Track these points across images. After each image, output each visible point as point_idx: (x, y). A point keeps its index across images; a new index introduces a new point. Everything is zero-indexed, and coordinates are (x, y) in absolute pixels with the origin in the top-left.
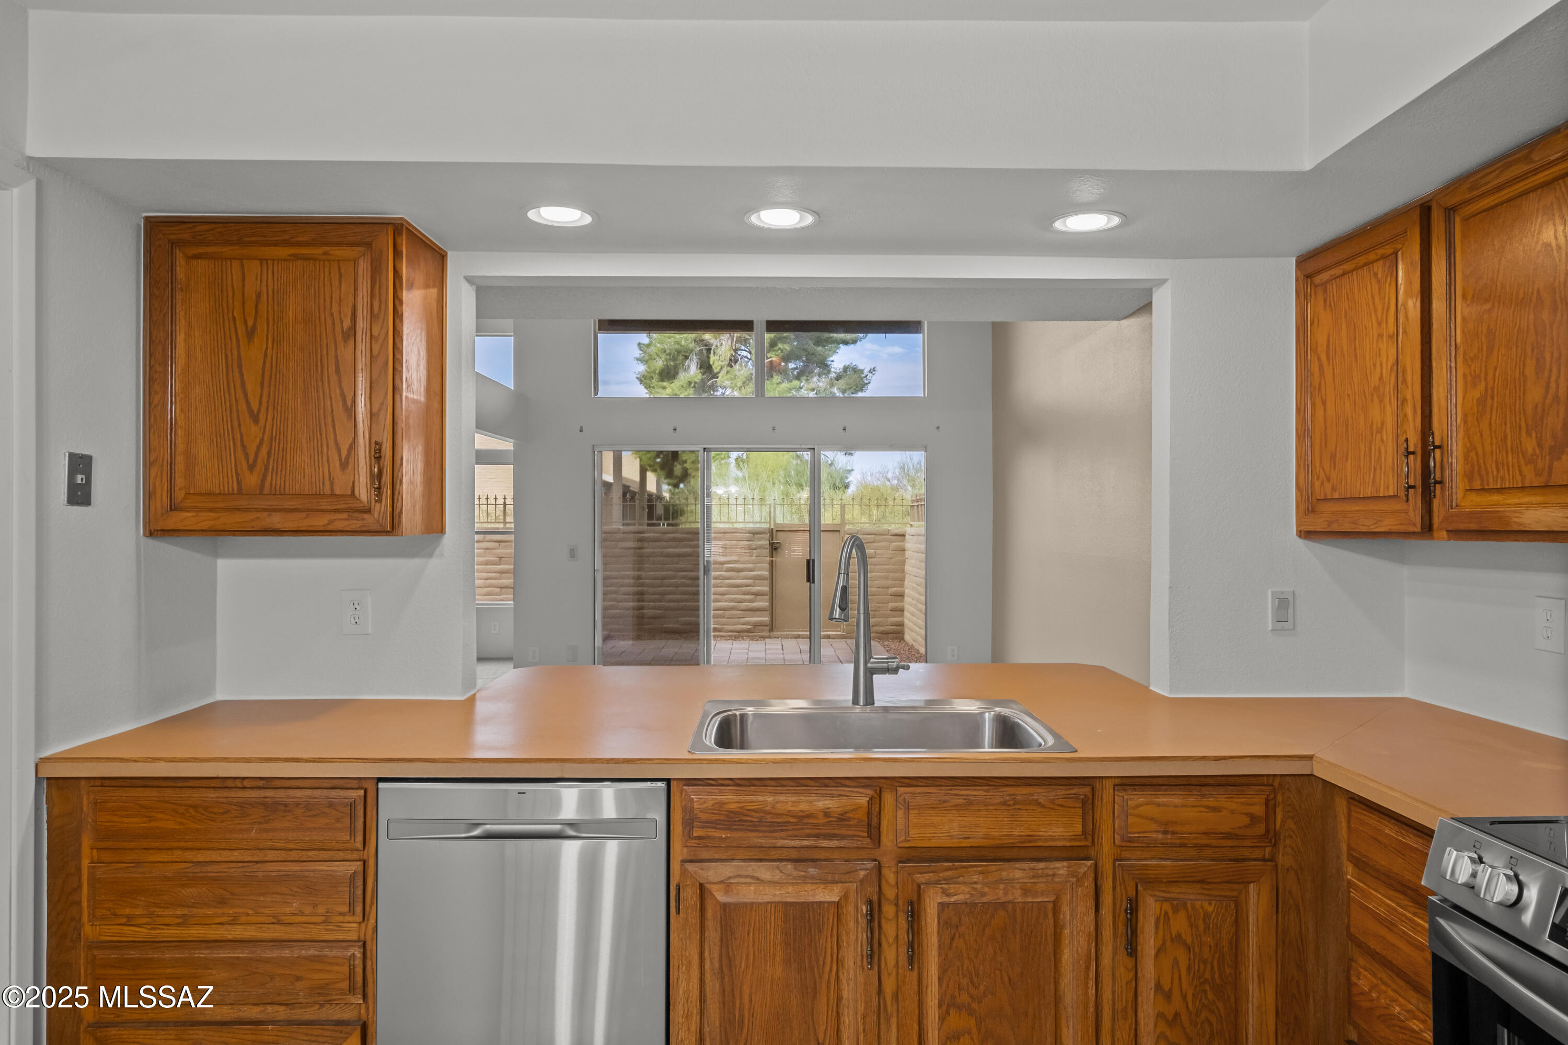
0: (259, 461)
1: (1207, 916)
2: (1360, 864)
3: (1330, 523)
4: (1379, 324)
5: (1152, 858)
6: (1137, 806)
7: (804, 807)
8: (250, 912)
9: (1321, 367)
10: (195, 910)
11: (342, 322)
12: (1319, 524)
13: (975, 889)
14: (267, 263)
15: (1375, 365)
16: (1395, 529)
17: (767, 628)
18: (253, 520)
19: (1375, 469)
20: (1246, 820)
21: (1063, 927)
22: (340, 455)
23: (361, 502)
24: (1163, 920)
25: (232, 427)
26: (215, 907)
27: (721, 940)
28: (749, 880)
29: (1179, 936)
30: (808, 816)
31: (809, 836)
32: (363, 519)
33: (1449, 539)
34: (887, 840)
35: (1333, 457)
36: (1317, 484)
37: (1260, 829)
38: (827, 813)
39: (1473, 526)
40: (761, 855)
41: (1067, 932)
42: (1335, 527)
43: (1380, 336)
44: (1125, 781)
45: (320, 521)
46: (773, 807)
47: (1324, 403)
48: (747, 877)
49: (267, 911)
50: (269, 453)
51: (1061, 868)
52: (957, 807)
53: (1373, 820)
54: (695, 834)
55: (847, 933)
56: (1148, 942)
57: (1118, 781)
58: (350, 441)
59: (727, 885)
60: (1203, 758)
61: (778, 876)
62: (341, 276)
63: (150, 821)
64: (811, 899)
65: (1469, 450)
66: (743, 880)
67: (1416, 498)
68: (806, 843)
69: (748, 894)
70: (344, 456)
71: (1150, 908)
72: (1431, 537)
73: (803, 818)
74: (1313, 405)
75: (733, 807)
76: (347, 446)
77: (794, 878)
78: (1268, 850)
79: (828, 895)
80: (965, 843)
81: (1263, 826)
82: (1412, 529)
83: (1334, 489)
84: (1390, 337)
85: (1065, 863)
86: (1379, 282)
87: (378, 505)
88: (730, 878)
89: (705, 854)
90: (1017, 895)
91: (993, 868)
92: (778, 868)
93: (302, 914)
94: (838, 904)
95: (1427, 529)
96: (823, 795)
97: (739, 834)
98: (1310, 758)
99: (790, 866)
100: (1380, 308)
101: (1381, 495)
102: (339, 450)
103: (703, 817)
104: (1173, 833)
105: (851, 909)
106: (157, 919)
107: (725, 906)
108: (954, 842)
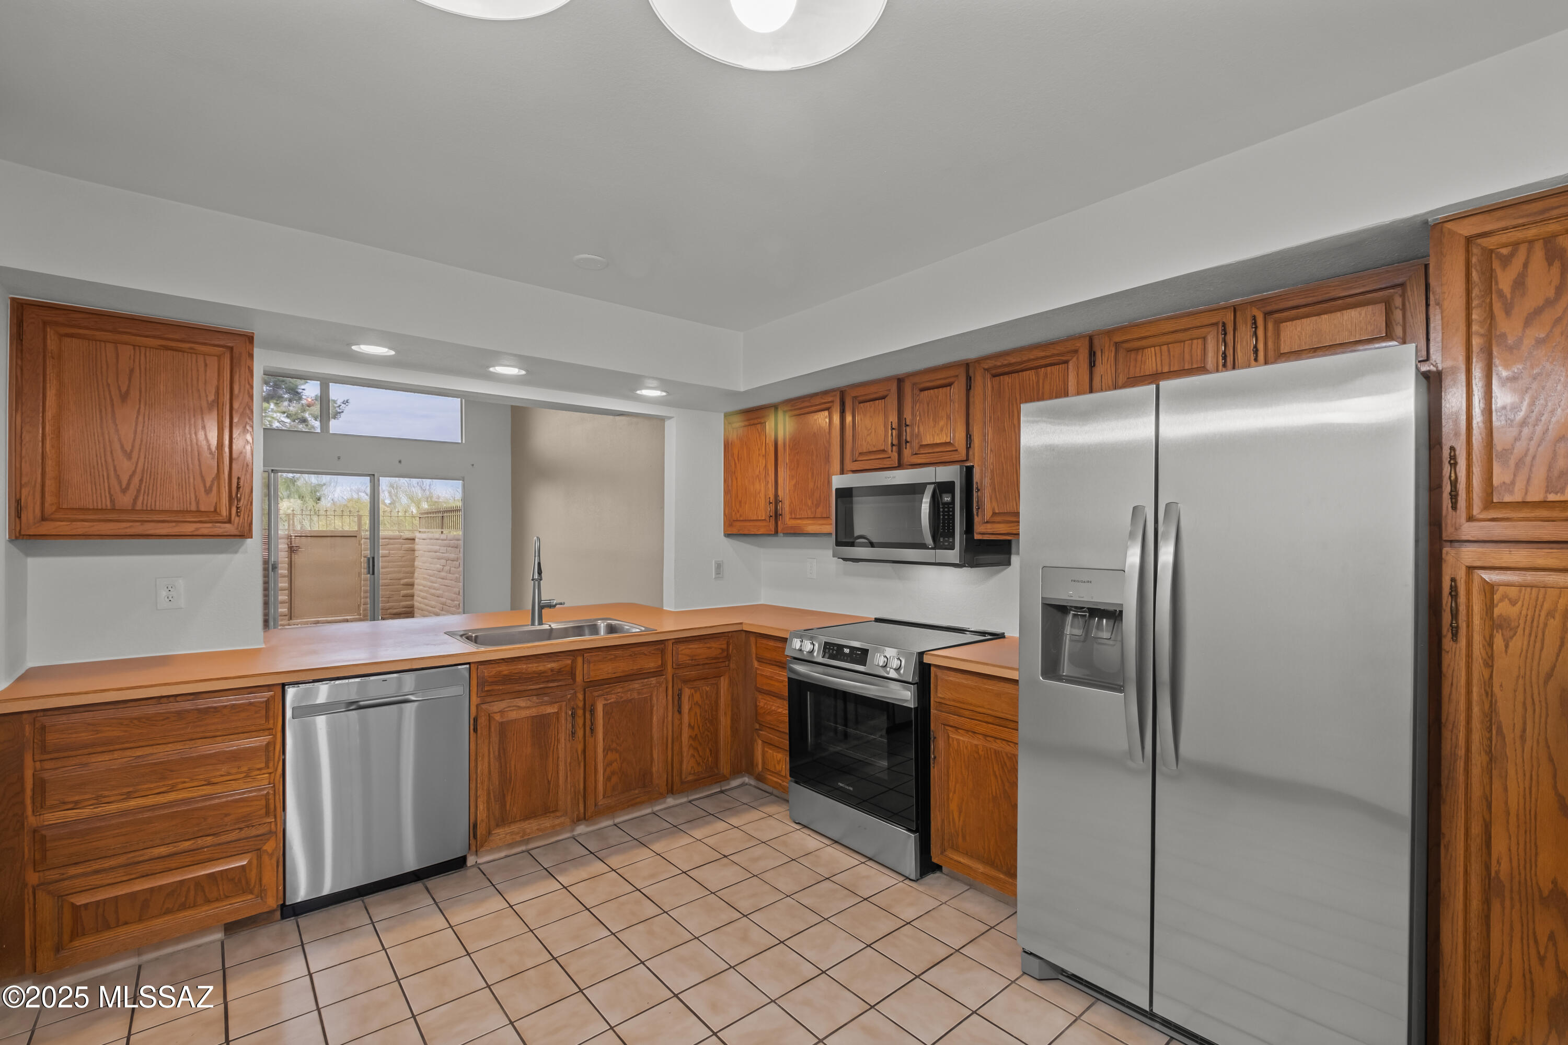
0: (132, 486)
1: (707, 692)
2: (760, 660)
3: (739, 530)
4: (759, 450)
5: (687, 672)
6: (682, 650)
7: (541, 668)
8: (187, 780)
9: (735, 463)
10: (139, 787)
11: (207, 396)
13: (618, 696)
14: (140, 350)
16: (765, 532)
17: (287, 617)
20: (720, 651)
21: (654, 706)
22: (204, 485)
23: (222, 516)
24: (691, 696)
25: (106, 461)
26: (157, 782)
27: (500, 741)
28: (514, 708)
29: (697, 702)
30: (543, 673)
31: (543, 682)
32: (226, 527)
33: (784, 537)
34: (579, 678)
35: (740, 502)
37: (725, 654)
38: (552, 670)
39: (792, 532)
40: (519, 694)
41: (655, 708)
42: (741, 532)
44: (677, 640)
45: (189, 528)
46: (526, 670)
47: (737, 479)
48: (513, 706)
49: (201, 777)
51: (653, 680)
52: (611, 660)
53: (765, 641)
54: (486, 689)
55: (561, 726)
56: (686, 708)
57: (674, 641)
59: (502, 712)
60: (706, 627)
61: (529, 704)
62: (206, 365)
64: (544, 713)
65: (791, 503)
66: (511, 708)
67: (773, 520)
68: (541, 686)
69: (513, 715)
70: (208, 485)
71: (687, 692)
72: (778, 536)
73: (540, 674)
74: (732, 479)
75: (505, 673)
76: (211, 479)
77: (537, 703)
78: (727, 662)
79: (551, 710)
80: (614, 676)
81: (726, 652)
82: (771, 533)
83: (740, 516)
84: (763, 456)
85: (655, 678)
86: (759, 433)
88: (504, 709)
89: (489, 699)
90: (635, 695)
91: (627, 685)
92: (529, 700)
93: (229, 774)
94: (557, 713)
95: (776, 533)
96: (550, 662)
97: (509, 686)
98: (741, 623)
99: (535, 698)
100: (759, 443)
101: (760, 519)
102: (204, 481)
103: (490, 680)
104: (695, 660)
105: (563, 714)
106: (103, 799)
107: (501, 724)
108: (610, 676)
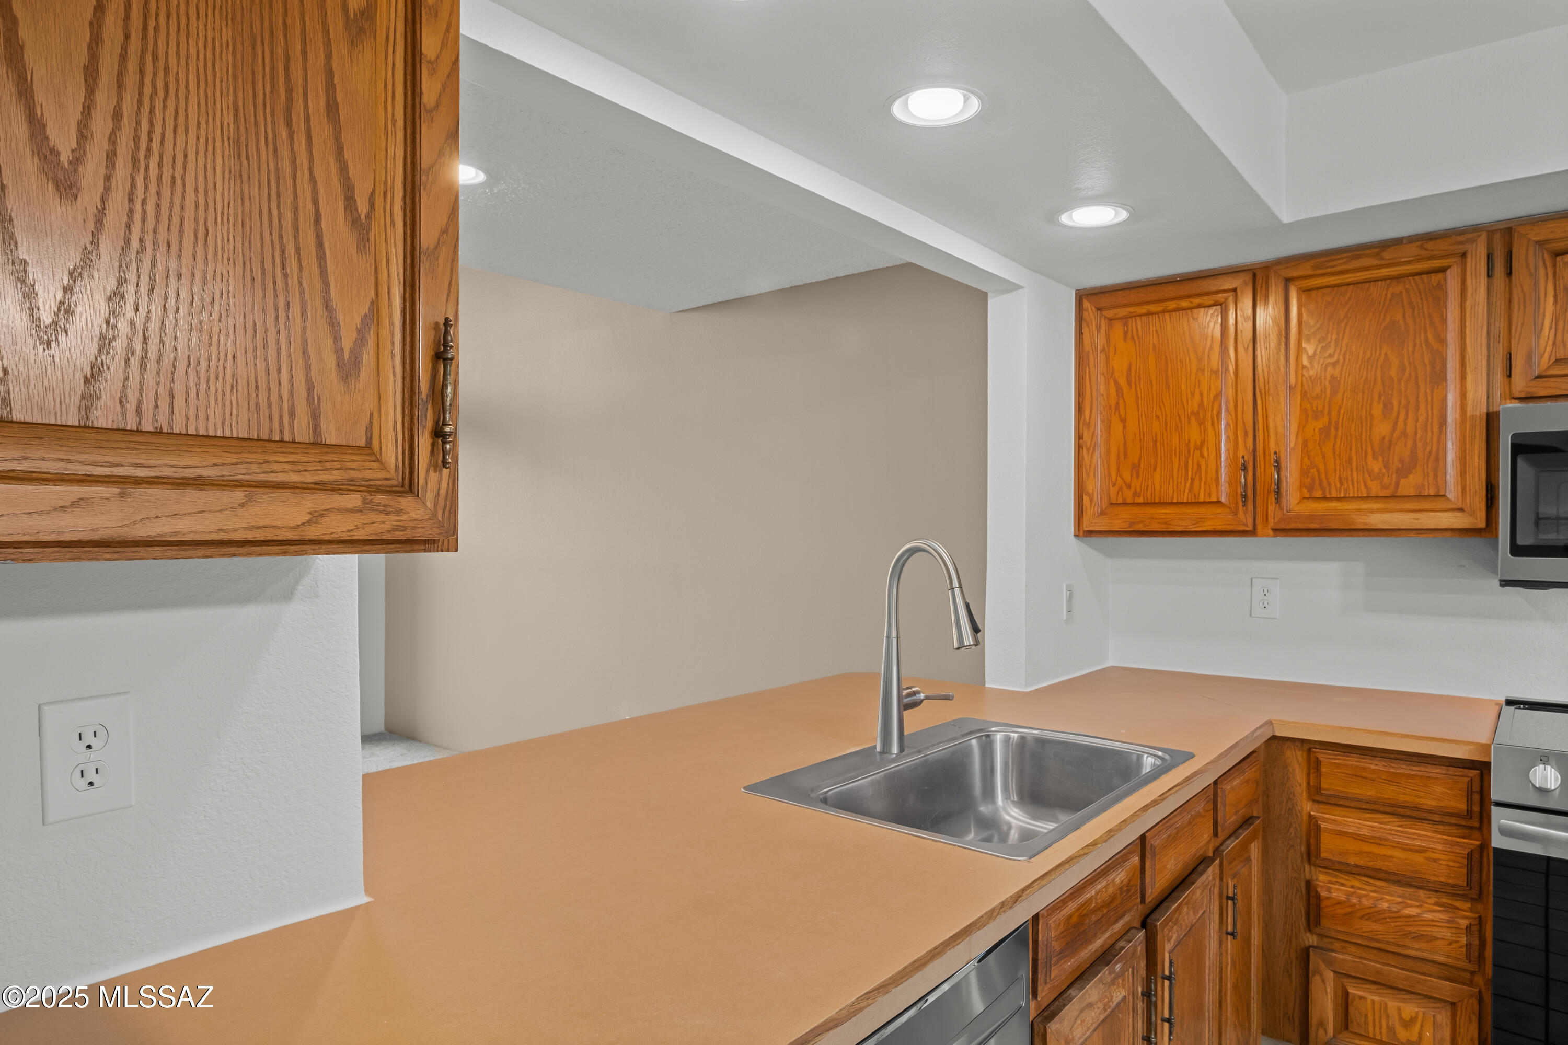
3: (1131, 524)
6: (1228, 796)
9: (1119, 390)
12: (1116, 525)
15: (1193, 394)
16: (1215, 527)
22: (337, 339)
32: (399, 512)
36: (1114, 490)
43: (1201, 370)
58: (365, 309)
65: (1307, 468)
67: (1248, 502)
70: (347, 344)
72: (1254, 535)
74: (1107, 421)
82: (1237, 528)
83: (1136, 494)
87: (433, 476)
94: (1125, 1000)
95: (1253, 528)
98: (1270, 722)
99: (1107, 973)
102: (333, 323)
104: (1238, 812)
105: (1131, 999)
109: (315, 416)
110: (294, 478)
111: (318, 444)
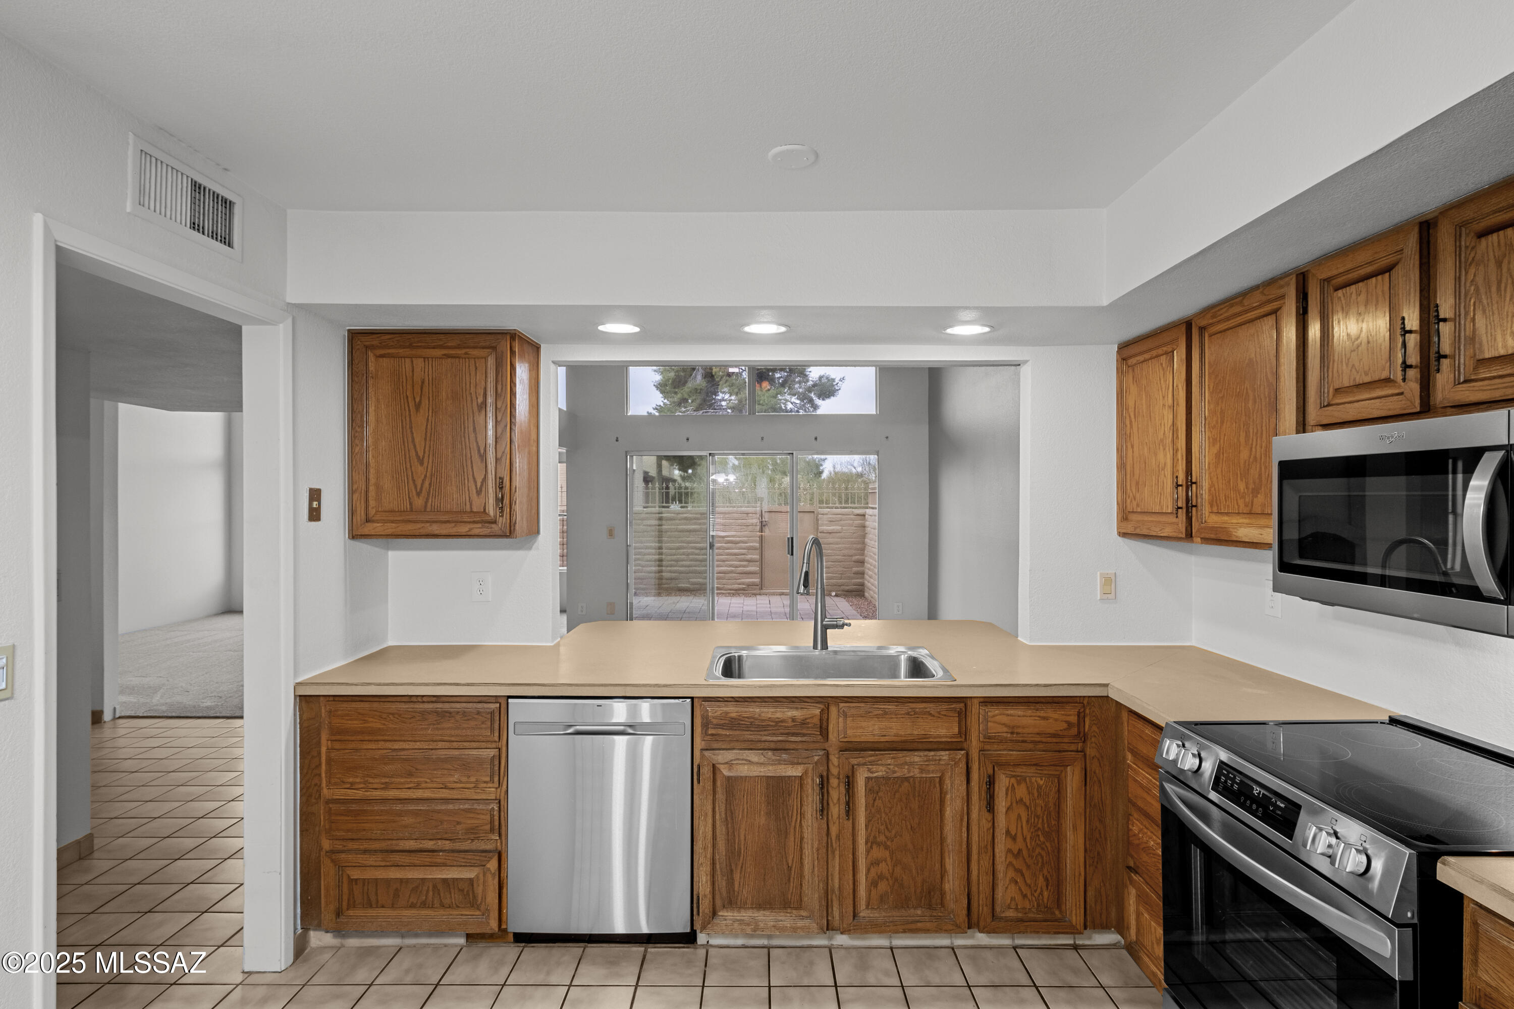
0: (424, 489)
1: (1039, 787)
2: (1135, 753)
3: (1137, 527)
4: (1164, 397)
5: (1004, 750)
6: (994, 716)
7: (779, 715)
8: (428, 781)
10: (393, 780)
11: (477, 398)
12: (1130, 530)
13: (889, 769)
14: (428, 360)
15: (1161, 424)
16: (1171, 534)
17: (758, 587)
18: (420, 529)
19: (1161, 494)
20: (1065, 726)
21: (946, 793)
22: (476, 486)
23: (490, 516)
24: (1011, 790)
25: (406, 467)
26: (406, 777)
27: (726, 800)
28: (744, 762)
29: (1021, 800)
30: (782, 721)
31: (782, 734)
32: (491, 528)
33: (1202, 543)
34: (832, 737)
35: (1137, 483)
36: (1128, 501)
37: (1074, 731)
38: (794, 720)
39: (1213, 536)
40: (752, 746)
41: (948, 796)
42: (1138, 531)
43: (1164, 405)
44: (986, 700)
45: (464, 529)
46: (760, 715)
47: (1132, 447)
48: (743, 760)
49: (438, 780)
50: (430, 484)
51: (945, 755)
52: (877, 716)
53: (1140, 725)
54: (709, 733)
55: (807, 797)
56: (1001, 804)
57: (982, 700)
58: (483, 477)
59: (729, 764)
60: (1037, 685)
61: (762, 759)
62: (476, 369)
63: (365, 723)
64: (784, 774)
65: (1212, 486)
66: (740, 762)
67: (1182, 514)
68: (780, 738)
69: (744, 771)
70: (478, 487)
71: (1003, 782)
72: (1192, 542)
73: (778, 722)
74: (1126, 447)
75: (734, 715)
76: (481, 480)
77: (773, 761)
78: (1080, 745)
79: (795, 771)
80: (883, 739)
81: (1076, 729)
82: (1181, 536)
83: (1138, 505)
84: (1169, 407)
85: (947, 752)
86: (1163, 369)
87: (501, 518)
88: (732, 760)
89: (715, 745)
90: (916, 772)
91: (901, 755)
92: (762, 754)
93: (461, 782)
94: (801, 778)
95: (1189, 535)
96: (791, 708)
97: (738, 732)
98: (1106, 685)
99: (770, 753)
100: (1164, 386)
101: (1164, 511)
102: (475, 482)
103: (715, 721)
104: (1017, 733)
105: (810, 781)
106: (369, 785)
107: (729, 778)
108: (876, 739)
109: (471, 505)
110: (469, 520)
111: (472, 512)
